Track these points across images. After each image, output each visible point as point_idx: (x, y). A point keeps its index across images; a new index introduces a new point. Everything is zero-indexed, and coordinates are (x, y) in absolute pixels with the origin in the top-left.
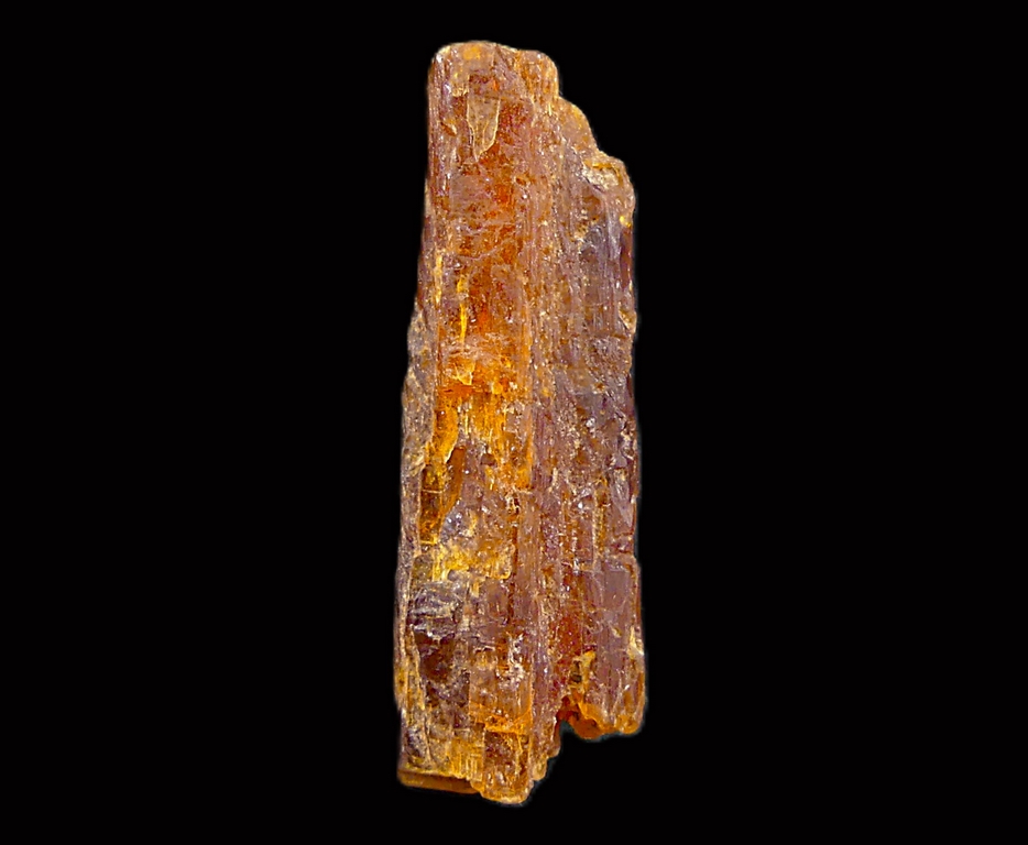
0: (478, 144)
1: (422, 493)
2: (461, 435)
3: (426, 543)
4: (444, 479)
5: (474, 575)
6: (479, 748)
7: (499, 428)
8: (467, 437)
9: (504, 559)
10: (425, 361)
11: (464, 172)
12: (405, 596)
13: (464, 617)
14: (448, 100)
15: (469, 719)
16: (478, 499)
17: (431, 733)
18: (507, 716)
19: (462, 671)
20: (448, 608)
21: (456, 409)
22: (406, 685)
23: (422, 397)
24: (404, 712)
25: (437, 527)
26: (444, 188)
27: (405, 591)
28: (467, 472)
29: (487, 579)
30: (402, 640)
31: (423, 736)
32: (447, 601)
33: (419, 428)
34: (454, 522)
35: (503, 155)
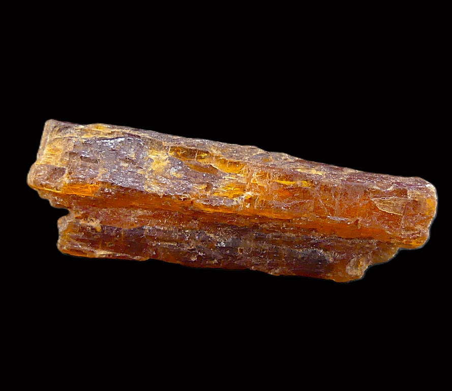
0: (380, 201)
1: (196, 150)
2: (224, 174)
3: (170, 149)
4: (203, 162)
5: (149, 172)
6: (57, 164)
7: (225, 195)
8: (223, 178)
9: (155, 189)
10: (266, 160)
11: (365, 192)
12: (143, 134)
13: (127, 164)
14: (406, 188)
15: (73, 161)
16: (189, 179)
17: (69, 140)
18: (72, 180)
19: (99, 160)
20: (133, 156)
21: (239, 173)
22: (96, 129)
23: (247, 156)
24: (82, 127)
25: (177, 156)
26: (359, 180)
27: (145, 135)
28: (204, 175)
29: (146, 179)
30: (120, 130)
31: (67, 135)
32: (137, 156)
33: (231, 153)
34: (179, 165)
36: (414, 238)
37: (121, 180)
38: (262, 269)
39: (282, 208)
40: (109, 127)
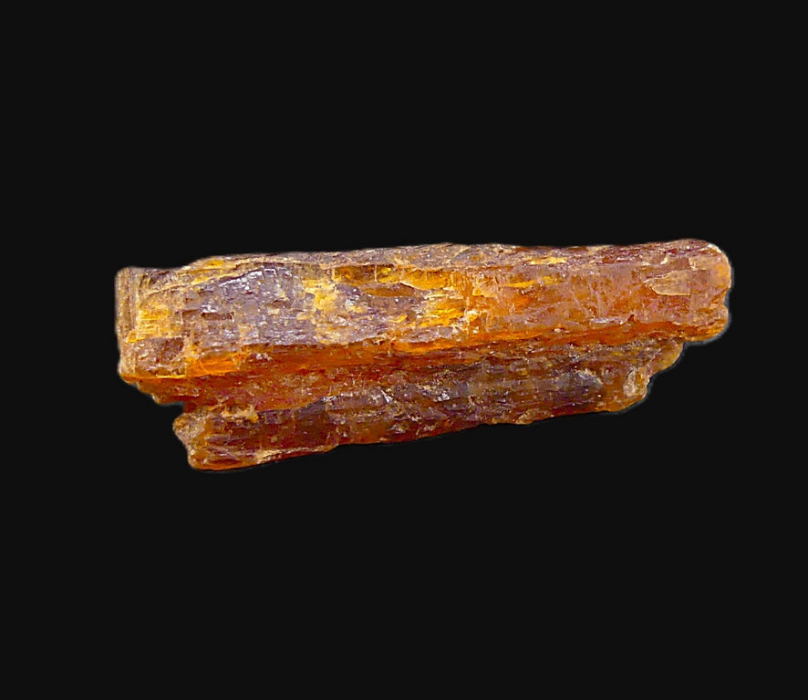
0: (657, 281)
1: (373, 266)
2: (425, 293)
3: (333, 273)
4: (388, 282)
5: (315, 315)
6: (167, 334)
7: (438, 322)
8: (426, 298)
9: (335, 337)
11: (633, 273)
12: (285, 259)
13: (278, 310)
14: (685, 256)
15: (192, 323)
16: (378, 311)
17: (172, 292)
18: (203, 354)
19: (232, 313)
20: (283, 296)
21: (446, 286)
22: (210, 267)
23: (447, 258)
24: (187, 268)
25: (347, 280)
26: (619, 259)
27: (290, 259)
28: (397, 300)
29: (315, 326)
30: (248, 261)
31: (168, 286)
32: (289, 295)
33: (424, 259)
34: (354, 293)
35: (649, 302)
36: (711, 324)
37: (278, 336)
38: (505, 418)
39: (526, 322)
40: (229, 258)
